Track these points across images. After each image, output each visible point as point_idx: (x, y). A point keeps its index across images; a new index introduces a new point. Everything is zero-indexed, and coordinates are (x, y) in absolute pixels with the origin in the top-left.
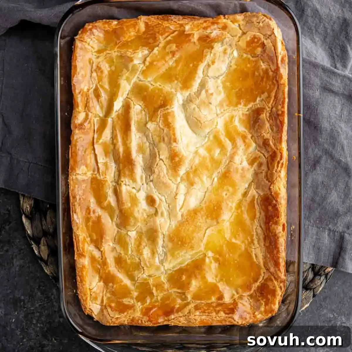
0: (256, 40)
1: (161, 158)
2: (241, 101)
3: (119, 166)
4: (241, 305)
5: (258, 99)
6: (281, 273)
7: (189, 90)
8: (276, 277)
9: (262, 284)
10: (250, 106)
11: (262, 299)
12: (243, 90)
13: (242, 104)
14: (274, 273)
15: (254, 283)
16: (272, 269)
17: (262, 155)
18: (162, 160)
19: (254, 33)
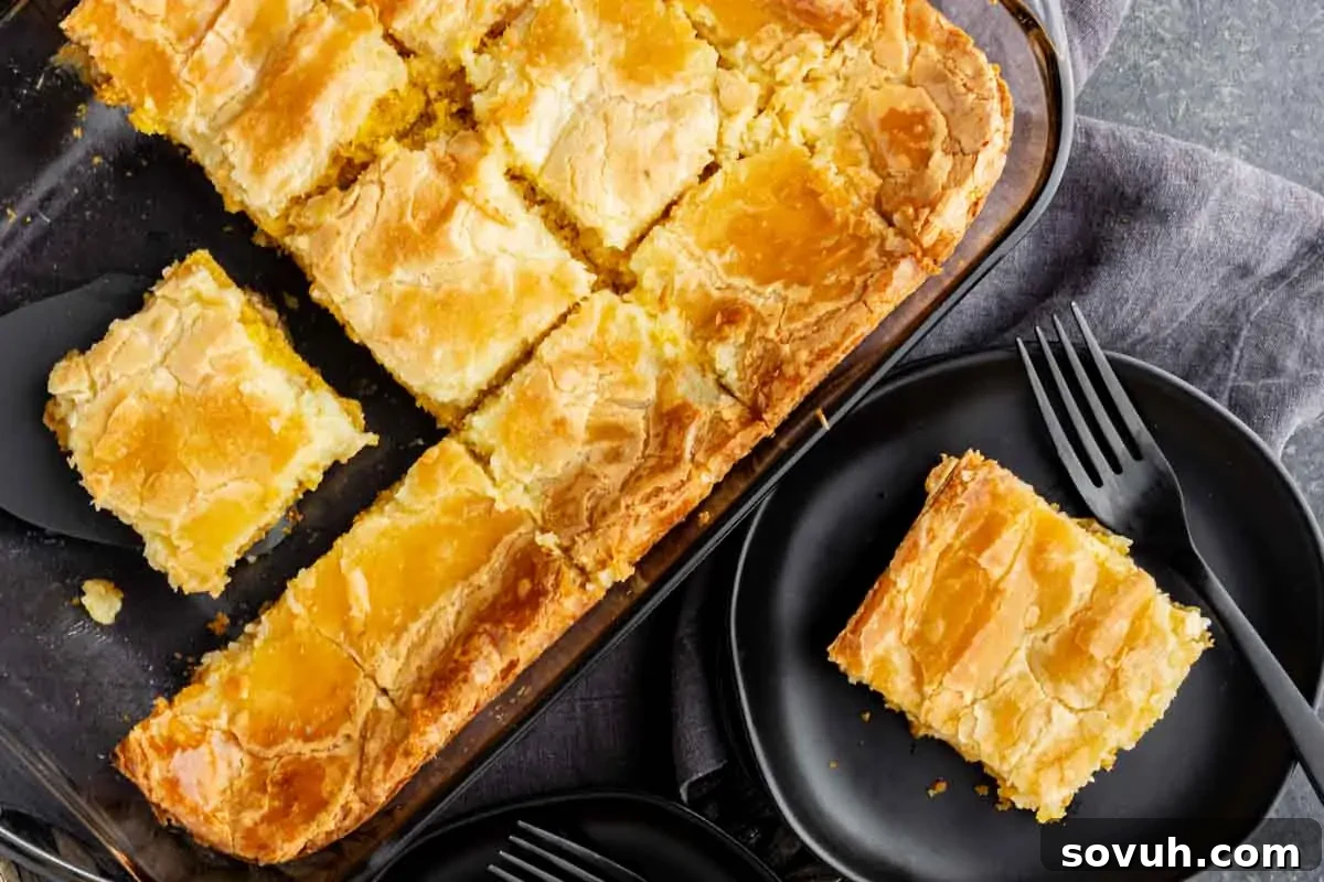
0: (920, 128)
1: (384, 179)
2: (731, 248)
3: (258, 92)
4: (208, 758)
5: (778, 285)
6: (384, 780)
7: (632, 85)
8: (365, 774)
9: (314, 758)
10: (740, 282)
11: (273, 797)
12: (764, 224)
13: (727, 257)
14: (367, 760)
15: (296, 738)
16: (373, 747)
17: (644, 436)
18: (382, 190)
19: (932, 106)
